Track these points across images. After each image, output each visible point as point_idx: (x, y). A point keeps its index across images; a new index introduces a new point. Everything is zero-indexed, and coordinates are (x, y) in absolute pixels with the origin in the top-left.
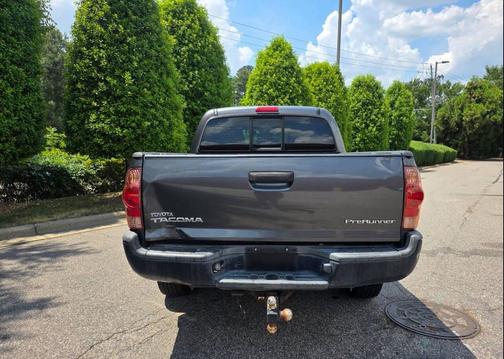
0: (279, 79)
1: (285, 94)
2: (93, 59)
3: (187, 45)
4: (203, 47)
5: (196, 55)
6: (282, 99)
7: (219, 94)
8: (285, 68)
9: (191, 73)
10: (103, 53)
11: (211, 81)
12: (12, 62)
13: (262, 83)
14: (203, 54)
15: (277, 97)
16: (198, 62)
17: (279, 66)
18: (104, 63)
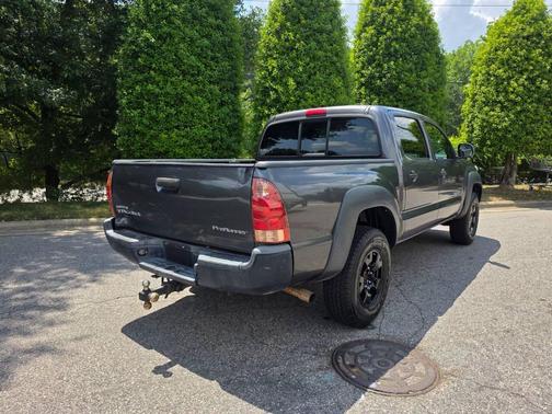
0: (516, 54)
1: (521, 73)
2: (268, 70)
3: (385, 34)
4: (404, 32)
5: (394, 44)
6: (516, 81)
7: (418, 86)
8: (528, 38)
9: (385, 65)
10: (274, 63)
11: (410, 71)
12: (210, 82)
13: (489, 62)
14: (404, 40)
15: (509, 78)
16: (396, 51)
17: (518, 36)
18: (275, 72)
